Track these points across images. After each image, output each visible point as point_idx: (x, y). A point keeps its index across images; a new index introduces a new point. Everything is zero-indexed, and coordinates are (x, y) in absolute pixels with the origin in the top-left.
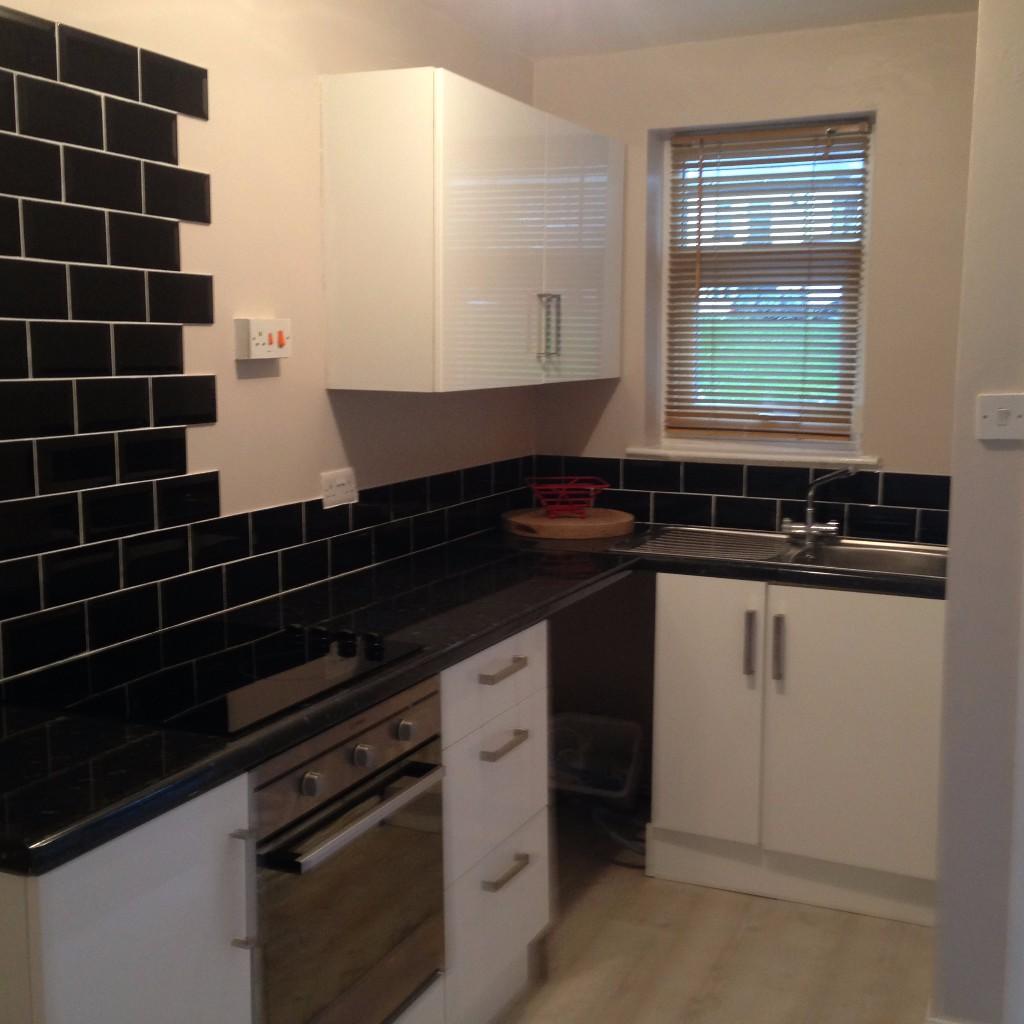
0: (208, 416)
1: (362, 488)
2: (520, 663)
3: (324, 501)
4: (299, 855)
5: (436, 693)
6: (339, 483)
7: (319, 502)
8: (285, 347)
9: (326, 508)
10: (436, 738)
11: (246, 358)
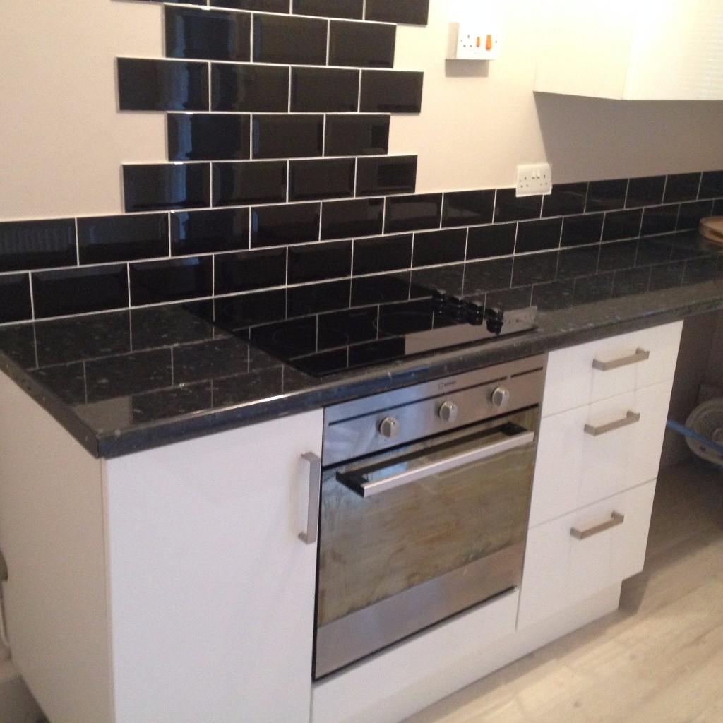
0: (412, 107)
1: (557, 182)
2: (641, 355)
3: (517, 190)
4: (366, 481)
5: (541, 369)
6: (534, 175)
7: (513, 191)
8: (491, 50)
9: (518, 196)
10: (536, 406)
11: (453, 58)
